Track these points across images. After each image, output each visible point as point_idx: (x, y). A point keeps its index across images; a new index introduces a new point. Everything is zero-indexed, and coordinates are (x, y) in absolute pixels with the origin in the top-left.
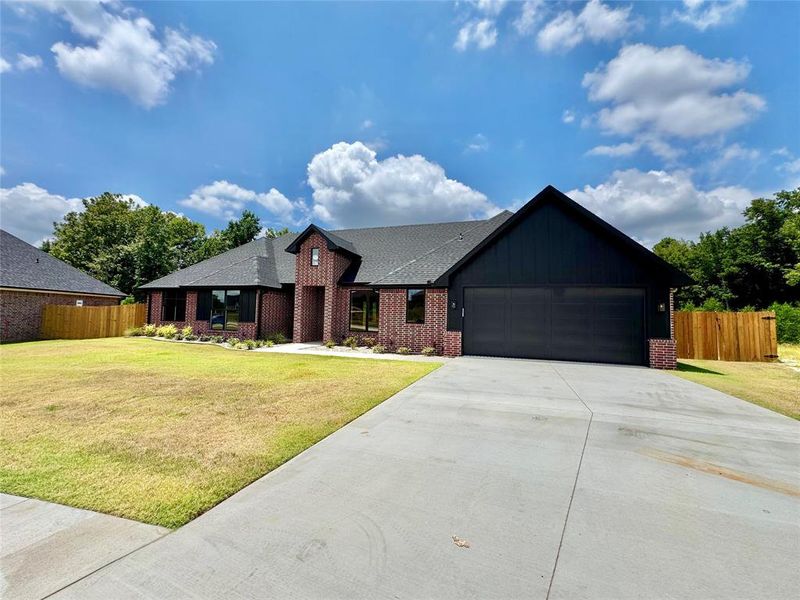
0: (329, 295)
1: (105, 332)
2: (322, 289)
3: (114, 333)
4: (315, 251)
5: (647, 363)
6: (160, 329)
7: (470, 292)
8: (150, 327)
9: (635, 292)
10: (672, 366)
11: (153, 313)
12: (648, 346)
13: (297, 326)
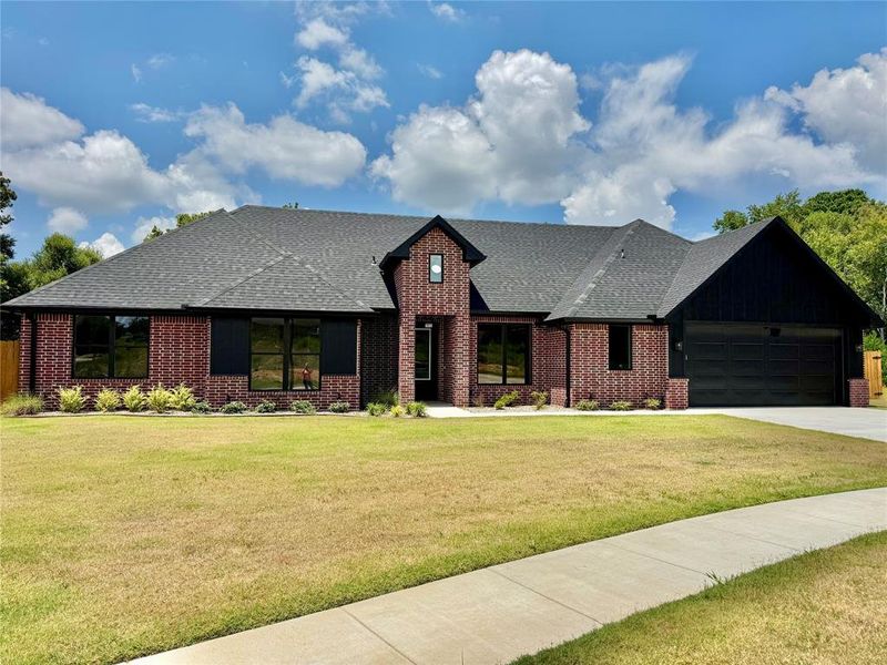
0: (462, 328)
2: (447, 317)
4: (436, 259)
5: (847, 404)
6: (107, 396)
7: (691, 328)
8: (71, 395)
9: (834, 333)
10: (866, 405)
11: (42, 360)
12: (848, 385)
13: (407, 377)
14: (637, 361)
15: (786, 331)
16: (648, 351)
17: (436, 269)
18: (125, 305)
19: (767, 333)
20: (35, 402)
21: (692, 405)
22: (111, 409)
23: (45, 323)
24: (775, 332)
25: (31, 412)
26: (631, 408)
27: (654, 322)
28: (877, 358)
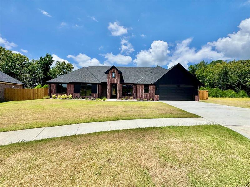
0: (118, 86)
1: (33, 98)
2: (116, 84)
3: (36, 98)
4: (114, 73)
5: (194, 101)
6: (59, 96)
7: (160, 86)
8: (54, 96)
9: (192, 86)
10: (199, 101)
11: (51, 91)
12: (195, 97)
13: (108, 94)
14: (149, 91)
15: (181, 86)
16: (152, 89)
17: (114, 75)
18: (63, 82)
19: (177, 86)
20: (49, 97)
21: (159, 100)
22: (59, 98)
23: (52, 85)
24: (179, 86)
25: (48, 98)
26: (147, 100)
27: (152, 84)
28: (207, 92)
